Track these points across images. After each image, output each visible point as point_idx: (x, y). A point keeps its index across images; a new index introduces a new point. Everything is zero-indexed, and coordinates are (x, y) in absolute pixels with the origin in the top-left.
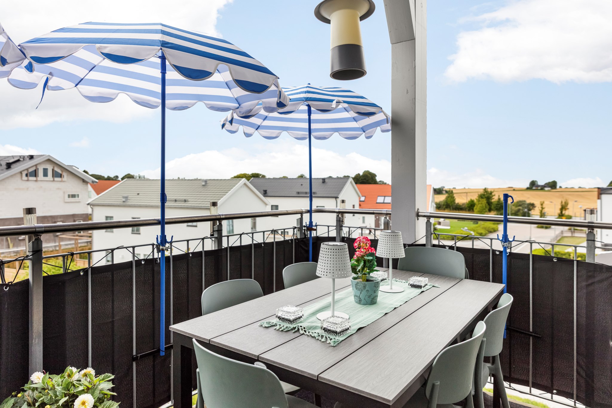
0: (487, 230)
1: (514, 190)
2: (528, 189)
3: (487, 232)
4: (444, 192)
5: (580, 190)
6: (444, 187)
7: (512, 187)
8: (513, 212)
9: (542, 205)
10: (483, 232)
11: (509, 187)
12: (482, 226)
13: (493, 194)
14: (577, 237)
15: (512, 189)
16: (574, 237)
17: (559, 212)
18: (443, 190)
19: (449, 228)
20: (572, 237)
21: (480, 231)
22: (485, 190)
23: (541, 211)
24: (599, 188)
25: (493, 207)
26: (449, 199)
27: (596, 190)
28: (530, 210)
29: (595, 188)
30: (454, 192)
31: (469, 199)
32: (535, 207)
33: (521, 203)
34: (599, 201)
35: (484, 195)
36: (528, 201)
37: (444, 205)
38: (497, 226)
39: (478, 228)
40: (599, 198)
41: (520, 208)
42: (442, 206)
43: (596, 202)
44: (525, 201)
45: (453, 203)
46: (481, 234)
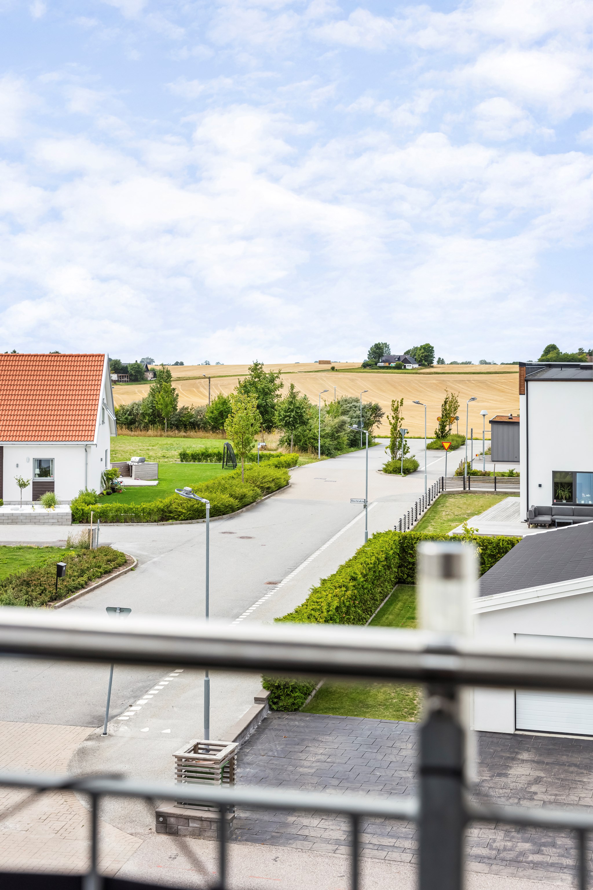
0: (258, 487)
1: (333, 369)
2: (365, 365)
3: (259, 491)
4: (150, 376)
5: (484, 368)
6: (151, 361)
7: (328, 362)
8: (328, 430)
9: (396, 410)
10: (248, 490)
11: (321, 362)
12: (247, 474)
13: (277, 382)
14: (475, 492)
15: (329, 367)
16: (470, 492)
17: (437, 426)
18: (147, 370)
19: (155, 483)
20: (464, 492)
21: (239, 491)
22: (256, 368)
23: (395, 427)
24: (522, 365)
25: (276, 419)
26: (159, 397)
27: (517, 368)
28: (368, 425)
29: (514, 363)
30: (174, 375)
31: (214, 396)
32: (381, 415)
33: (346, 406)
34: (524, 397)
35: (253, 384)
36: (365, 401)
37: (144, 415)
38: (286, 473)
39: (235, 482)
40: (523, 390)
41: (345, 418)
42: (140, 417)
43: (518, 400)
44: (357, 401)
45: (170, 408)
46: (242, 498)
